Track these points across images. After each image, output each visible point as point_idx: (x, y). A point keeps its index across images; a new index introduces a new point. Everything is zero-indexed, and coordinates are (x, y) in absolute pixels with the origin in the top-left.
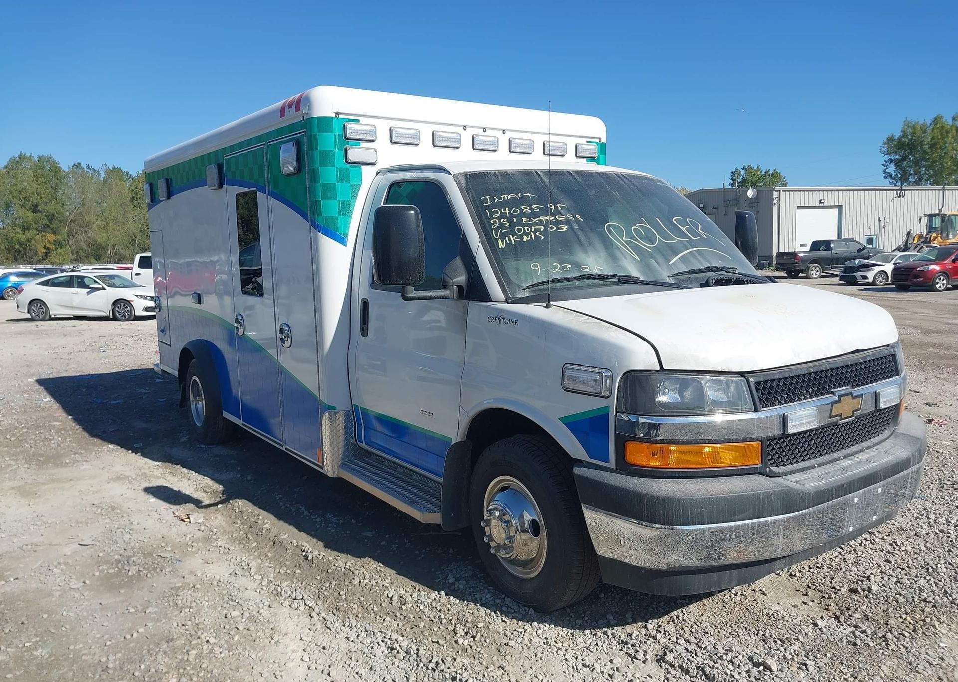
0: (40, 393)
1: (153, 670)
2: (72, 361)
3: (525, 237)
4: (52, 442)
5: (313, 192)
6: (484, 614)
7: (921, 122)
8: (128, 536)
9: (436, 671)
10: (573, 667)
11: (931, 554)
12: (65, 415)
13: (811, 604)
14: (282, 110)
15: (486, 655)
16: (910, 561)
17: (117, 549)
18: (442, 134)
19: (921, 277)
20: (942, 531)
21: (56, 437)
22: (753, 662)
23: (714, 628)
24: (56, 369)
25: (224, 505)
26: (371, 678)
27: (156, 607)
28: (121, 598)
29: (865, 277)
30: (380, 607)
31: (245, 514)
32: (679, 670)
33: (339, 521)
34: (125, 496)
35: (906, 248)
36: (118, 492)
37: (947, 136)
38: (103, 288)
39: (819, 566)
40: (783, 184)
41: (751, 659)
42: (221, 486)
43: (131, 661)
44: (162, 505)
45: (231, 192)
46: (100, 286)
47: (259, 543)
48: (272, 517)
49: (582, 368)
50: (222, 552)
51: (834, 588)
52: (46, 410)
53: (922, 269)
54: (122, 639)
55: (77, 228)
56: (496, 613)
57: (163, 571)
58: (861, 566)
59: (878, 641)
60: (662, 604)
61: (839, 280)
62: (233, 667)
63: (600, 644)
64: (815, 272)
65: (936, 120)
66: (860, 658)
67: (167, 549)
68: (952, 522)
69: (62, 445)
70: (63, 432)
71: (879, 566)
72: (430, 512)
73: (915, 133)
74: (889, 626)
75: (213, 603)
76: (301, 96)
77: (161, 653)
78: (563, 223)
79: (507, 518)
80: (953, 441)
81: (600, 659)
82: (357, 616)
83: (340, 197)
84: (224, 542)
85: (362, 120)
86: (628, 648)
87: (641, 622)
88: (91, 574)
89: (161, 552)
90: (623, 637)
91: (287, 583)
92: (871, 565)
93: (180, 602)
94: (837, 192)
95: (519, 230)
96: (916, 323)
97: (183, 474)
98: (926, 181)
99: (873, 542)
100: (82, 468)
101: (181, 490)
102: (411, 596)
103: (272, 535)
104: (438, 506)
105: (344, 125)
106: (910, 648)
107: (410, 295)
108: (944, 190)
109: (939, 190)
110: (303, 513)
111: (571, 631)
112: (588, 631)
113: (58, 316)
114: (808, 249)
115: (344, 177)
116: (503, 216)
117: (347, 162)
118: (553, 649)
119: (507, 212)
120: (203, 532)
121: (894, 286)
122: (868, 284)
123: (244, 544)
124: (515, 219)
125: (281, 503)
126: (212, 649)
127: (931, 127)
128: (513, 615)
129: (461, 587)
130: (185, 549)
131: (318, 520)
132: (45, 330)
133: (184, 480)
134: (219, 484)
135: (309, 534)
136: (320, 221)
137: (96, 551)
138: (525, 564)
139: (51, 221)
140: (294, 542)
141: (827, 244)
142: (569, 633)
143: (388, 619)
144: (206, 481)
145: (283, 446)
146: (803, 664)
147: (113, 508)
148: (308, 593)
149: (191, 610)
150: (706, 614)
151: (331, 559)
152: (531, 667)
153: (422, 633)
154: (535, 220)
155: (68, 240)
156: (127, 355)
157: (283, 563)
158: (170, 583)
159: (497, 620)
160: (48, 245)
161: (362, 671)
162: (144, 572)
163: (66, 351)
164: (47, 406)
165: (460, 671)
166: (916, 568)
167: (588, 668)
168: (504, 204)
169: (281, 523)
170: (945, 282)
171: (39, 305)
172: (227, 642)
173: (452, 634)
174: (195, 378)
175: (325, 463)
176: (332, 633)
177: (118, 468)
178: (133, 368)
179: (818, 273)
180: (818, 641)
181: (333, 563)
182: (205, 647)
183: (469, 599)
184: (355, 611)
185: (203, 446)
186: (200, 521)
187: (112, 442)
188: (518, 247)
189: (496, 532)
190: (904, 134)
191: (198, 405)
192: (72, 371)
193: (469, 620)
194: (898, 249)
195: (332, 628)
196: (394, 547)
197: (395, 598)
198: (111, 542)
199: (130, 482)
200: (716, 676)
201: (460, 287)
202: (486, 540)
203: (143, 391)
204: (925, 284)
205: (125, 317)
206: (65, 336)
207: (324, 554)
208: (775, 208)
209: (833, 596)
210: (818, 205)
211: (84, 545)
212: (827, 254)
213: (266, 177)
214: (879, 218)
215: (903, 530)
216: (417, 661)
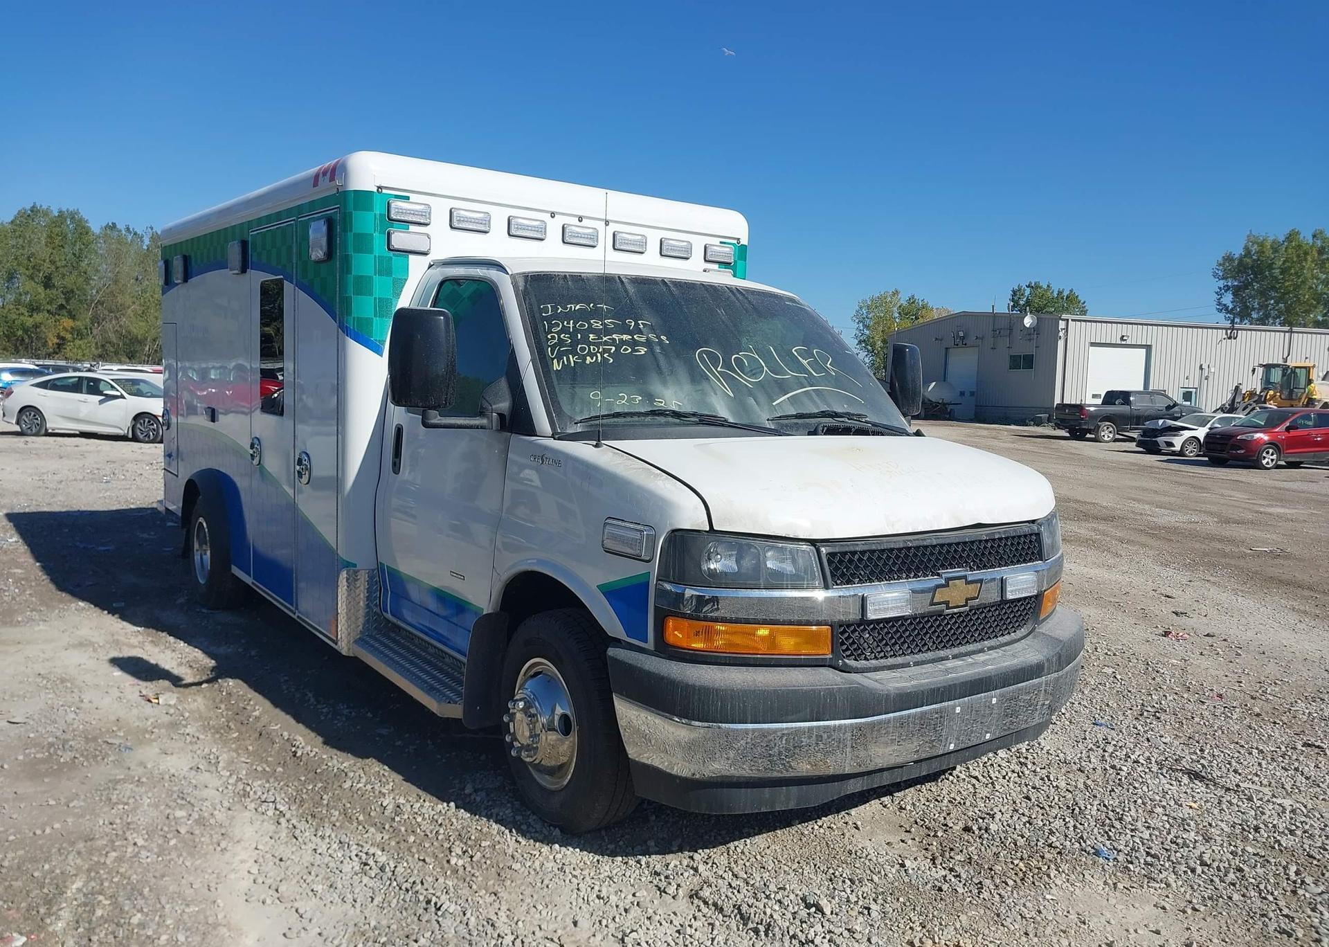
0: (7, 531)
1: (58, 871)
2: (61, 491)
3: (588, 358)
4: (6, 594)
5: (343, 288)
6: (495, 832)
7: (1271, 238)
8: (72, 716)
9: (410, 892)
10: (583, 899)
11: (1087, 793)
12: (31, 561)
13: (910, 842)
14: (316, 177)
15: (480, 879)
16: (1057, 798)
17: (54, 730)
18: (520, 221)
19: (1242, 449)
20: (1113, 767)
21: (12, 588)
22: (806, 903)
23: (776, 863)
24: (36, 501)
25: (211, 685)
26: (328, 896)
27: (84, 800)
28: (43, 789)
29: (1170, 444)
30: (367, 817)
31: (235, 697)
32: (713, 908)
33: (351, 713)
34: (84, 666)
35: (1232, 408)
36: (75, 660)
37: (1306, 260)
38: (122, 397)
39: (939, 798)
40: (1082, 311)
41: (804, 899)
42: (213, 662)
43: (34, 860)
44: (127, 680)
45: (257, 278)
46: (119, 394)
47: (241, 733)
48: (267, 704)
49: (623, 524)
50: (188, 741)
51: (946, 825)
52: (9, 552)
53: (1244, 437)
54: (31, 834)
55: (106, 312)
56: (511, 831)
57: (106, 760)
58: (992, 801)
59: (971, 888)
60: (723, 832)
61: (1137, 446)
62: (157, 875)
63: (628, 874)
64: (1107, 433)
65: (1291, 237)
66: (940, 906)
67: (119, 734)
68: (1132, 757)
69: (18, 599)
70: (23, 582)
71: (1014, 802)
72: (449, 702)
73: (1263, 252)
74: (993, 872)
75: (156, 800)
76: (338, 162)
77: (74, 853)
78: (642, 344)
79: (533, 711)
80: (1185, 661)
81: (621, 891)
82: (334, 825)
83: (377, 293)
84: (195, 729)
85: (413, 197)
86: (660, 880)
87: (689, 851)
88: (13, 758)
89: (110, 738)
90: (658, 868)
91: (259, 782)
92: (1006, 800)
93: (115, 796)
94: (1145, 327)
95: (583, 349)
96: (1214, 509)
97: (167, 644)
98: (1275, 318)
99: (1021, 774)
100: (37, 629)
101: (159, 663)
102: (412, 806)
103: (259, 725)
104: (459, 694)
105: (388, 203)
106: (1006, 898)
107: (432, 421)
108: (1291, 332)
109: (1285, 332)
110: (309, 700)
111: (597, 857)
112: (620, 859)
113: (57, 431)
114: (1099, 401)
115: (385, 269)
116: (565, 330)
117: (389, 249)
118: (567, 876)
119: (571, 325)
120: (171, 715)
121: (1207, 459)
122: (1174, 453)
123: (222, 734)
124: (579, 335)
125: (284, 687)
126: (139, 852)
127: (1284, 246)
128: (533, 835)
129: (478, 799)
130: (141, 736)
131: (324, 710)
132: (36, 449)
133: (168, 652)
134: (212, 659)
135: (308, 726)
136: (350, 323)
137: (27, 731)
138: (553, 771)
139: (68, 300)
140: (286, 734)
141: (1124, 396)
142: (595, 860)
143: (372, 830)
144: (196, 654)
145: (295, 614)
146: (866, 908)
147: (63, 681)
148: (283, 795)
149: (126, 807)
150: (773, 847)
151: (325, 757)
152: (532, 896)
153: (409, 849)
154: (605, 339)
155: (91, 329)
156: (138, 488)
157: (264, 759)
158: (110, 775)
159: (509, 840)
160: (62, 334)
161: (319, 888)
162: (81, 759)
163: (56, 477)
164: (11, 548)
165: (438, 894)
166: (1060, 808)
167: (602, 901)
168: (568, 316)
169: (278, 711)
170: (1274, 457)
171: (33, 414)
172: (159, 846)
173: (448, 852)
174: (201, 520)
175: (339, 637)
176: (298, 844)
177: (84, 632)
178: (141, 506)
179: (1111, 435)
180: (896, 884)
181: (325, 762)
182: (130, 850)
183: (484, 813)
184: (334, 819)
185: (204, 610)
186: (172, 702)
187: (83, 599)
188: (578, 370)
189: (520, 728)
190: (1248, 252)
191: (203, 556)
192: (58, 504)
193: (473, 838)
194: (1222, 409)
195: (299, 838)
196: (411, 748)
197: (390, 807)
198: (49, 722)
199: (95, 650)
200: (752, 915)
201: (501, 416)
202: (508, 739)
203: (145, 536)
204: (1247, 458)
205: (149, 437)
206: (61, 458)
207: (317, 750)
208: (1061, 344)
209: (940, 834)
210: (1119, 342)
211: (14, 723)
212: (1124, 409)
213: (294, 262)
214: (1201, 366)
215: (1066, 762)
216: (390, 880)
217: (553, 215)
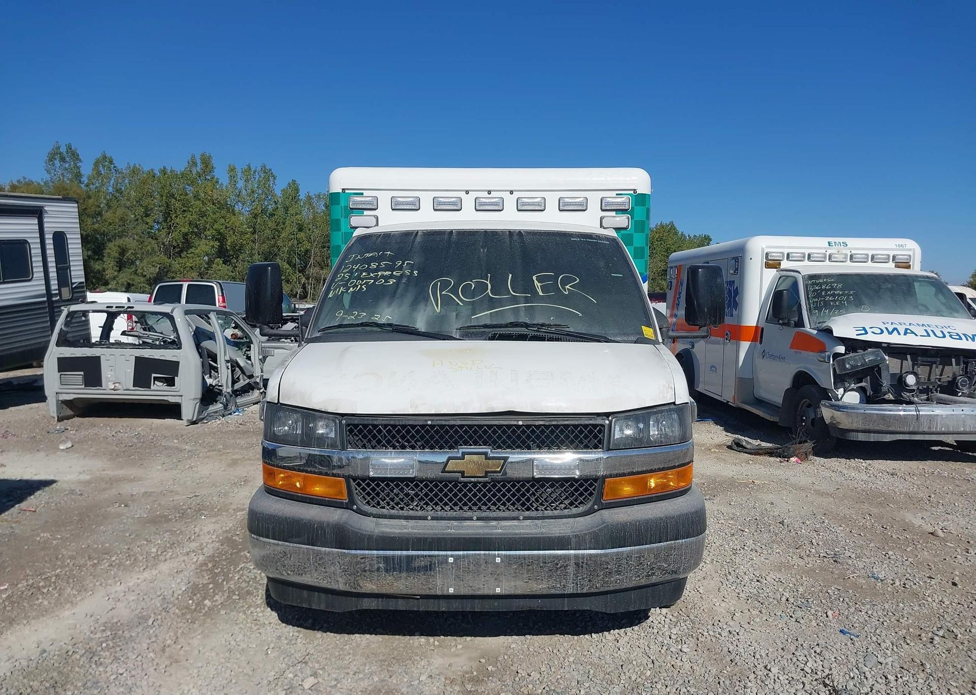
3: (351, 289)
18: (443, 199)
78: (395, 277)
85: (366, 193)
95: (352, 283)
105: (349, 199)
115: (349, 240)
116: (350, 271)
117: (351, 227)
119: (357, 267)
124: (357, 274)
154: (372, 275)
217: (467, 192)
